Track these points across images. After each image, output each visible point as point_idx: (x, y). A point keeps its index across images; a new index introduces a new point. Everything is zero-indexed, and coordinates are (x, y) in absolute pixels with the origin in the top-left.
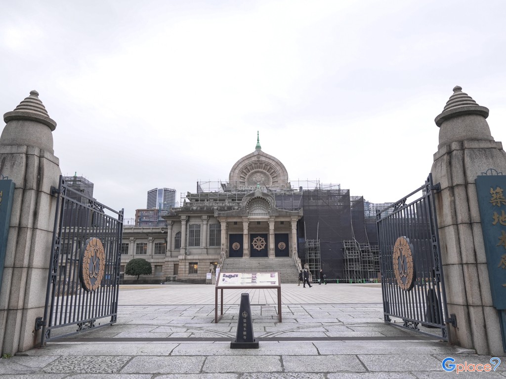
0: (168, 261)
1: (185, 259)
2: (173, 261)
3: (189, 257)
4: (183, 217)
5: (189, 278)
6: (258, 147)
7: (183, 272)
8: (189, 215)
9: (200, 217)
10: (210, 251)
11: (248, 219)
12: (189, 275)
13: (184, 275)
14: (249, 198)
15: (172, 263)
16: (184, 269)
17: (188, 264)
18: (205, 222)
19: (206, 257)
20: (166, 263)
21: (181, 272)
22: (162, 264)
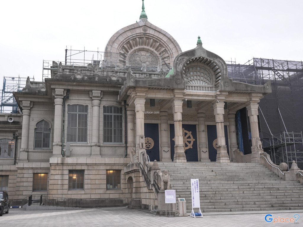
0: (23, 168)
1: (63, 164)
2: (32, 168)
3: (69, 160)
4: (59, 90)
5: (69, 197)
6: (144, 17)
7: (59, 187)
8: (70, 88)
9: (88, 93)
10: (106, 151)
11: (185, 95)
12: (70, 192)
13: (60, 192)
14: (186, 58)
15: (31, 171)
16: (60, 182)
17: (66, 172)
18: (96, 102)
19: (99, 160)
20: (19, 171)
21: (55, 187)
22: (7, 174)
